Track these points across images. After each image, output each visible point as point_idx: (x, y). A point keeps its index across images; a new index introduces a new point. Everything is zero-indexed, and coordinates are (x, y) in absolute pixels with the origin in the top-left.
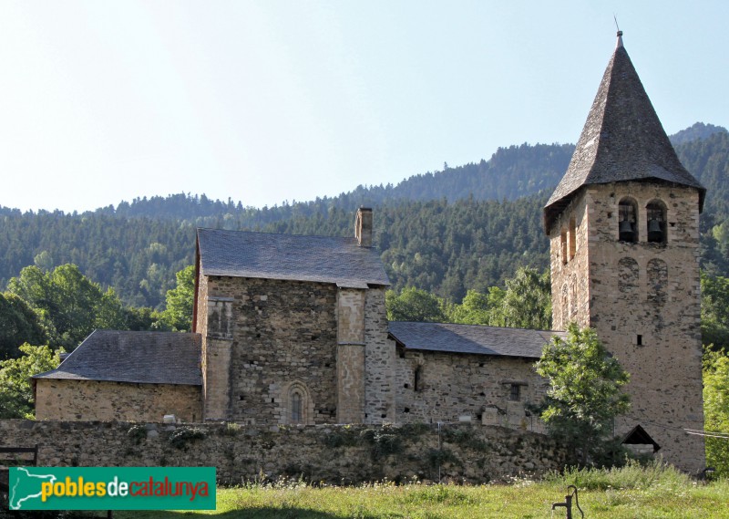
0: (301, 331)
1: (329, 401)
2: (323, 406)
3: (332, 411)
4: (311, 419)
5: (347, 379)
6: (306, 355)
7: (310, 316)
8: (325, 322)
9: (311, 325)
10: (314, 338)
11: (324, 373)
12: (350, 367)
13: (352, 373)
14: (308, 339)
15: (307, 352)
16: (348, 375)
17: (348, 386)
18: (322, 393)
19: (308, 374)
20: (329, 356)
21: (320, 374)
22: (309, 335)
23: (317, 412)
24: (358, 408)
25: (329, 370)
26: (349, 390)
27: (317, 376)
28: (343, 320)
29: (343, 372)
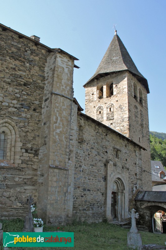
0: (16, 77)
1: (34, 142)
2: (29, 146)
3: (36, 151)
4: (18, 157)
5: (57, 124)
6: (17, 97)
7: (24, 66)
8: (37, 74)
9: (24, 73)
10: (25, 85)
11: (31, 116)
12: (60, 114)
13: (62, 121)
14: (21, 85)
15: (18, 96)
16: (58, 121)
17: (58, 131)
18: (28, 134)
19: (19, 115)
20: (37, 102)
21: (29, 116)
22: (23, 81)
23: (24, 151)
24: (64, 153)
25: (36, 114)
26: (59, 135)
27: (26, 118)
28: (58, 75)
29: (54, 117)
